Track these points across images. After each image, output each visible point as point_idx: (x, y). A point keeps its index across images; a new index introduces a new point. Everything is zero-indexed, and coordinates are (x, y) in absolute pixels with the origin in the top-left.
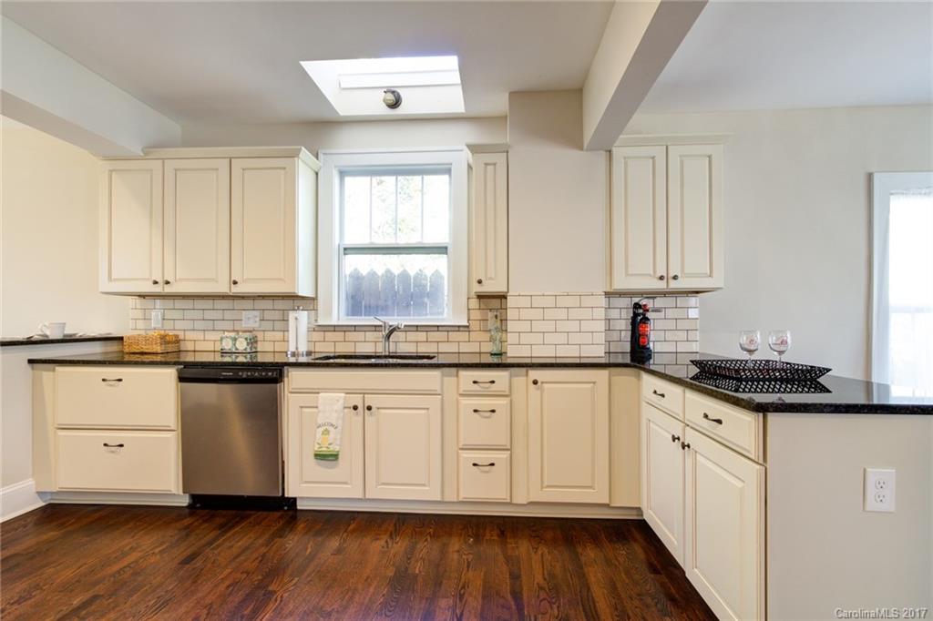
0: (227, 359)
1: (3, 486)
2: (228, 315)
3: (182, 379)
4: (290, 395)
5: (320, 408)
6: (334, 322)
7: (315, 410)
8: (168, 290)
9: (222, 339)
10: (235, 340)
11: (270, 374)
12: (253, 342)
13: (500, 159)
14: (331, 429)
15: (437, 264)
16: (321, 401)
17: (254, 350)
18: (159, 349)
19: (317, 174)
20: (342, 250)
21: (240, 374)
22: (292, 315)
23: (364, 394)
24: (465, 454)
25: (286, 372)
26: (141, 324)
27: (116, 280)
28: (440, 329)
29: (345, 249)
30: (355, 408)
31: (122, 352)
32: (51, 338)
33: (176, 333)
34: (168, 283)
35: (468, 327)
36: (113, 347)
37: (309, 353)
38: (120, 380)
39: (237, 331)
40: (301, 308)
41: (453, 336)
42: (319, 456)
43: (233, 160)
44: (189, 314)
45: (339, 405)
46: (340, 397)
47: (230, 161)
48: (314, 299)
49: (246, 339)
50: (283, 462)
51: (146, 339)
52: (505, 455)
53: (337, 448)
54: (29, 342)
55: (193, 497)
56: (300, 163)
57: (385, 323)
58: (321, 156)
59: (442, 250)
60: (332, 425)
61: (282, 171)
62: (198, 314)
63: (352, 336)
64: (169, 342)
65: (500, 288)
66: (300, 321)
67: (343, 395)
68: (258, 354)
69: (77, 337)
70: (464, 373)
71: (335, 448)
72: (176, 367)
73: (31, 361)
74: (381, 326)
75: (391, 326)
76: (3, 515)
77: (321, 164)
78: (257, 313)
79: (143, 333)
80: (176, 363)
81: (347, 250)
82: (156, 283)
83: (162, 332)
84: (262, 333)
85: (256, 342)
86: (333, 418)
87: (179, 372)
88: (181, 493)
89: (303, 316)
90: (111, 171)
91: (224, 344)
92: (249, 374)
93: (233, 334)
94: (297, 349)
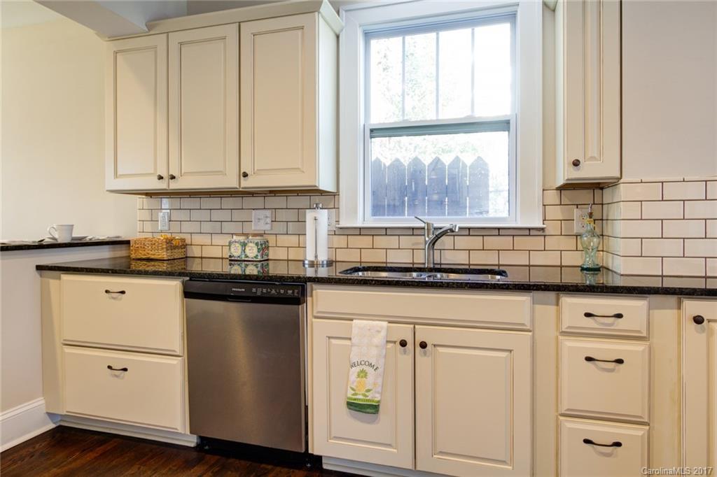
0: (237, 270)
1: (3, 410)
2: (238, 215)
3: (187, 294)
4: (314, 320)
5: (353, 340)
6: (359, 224)
7: (347, 342)
8: (174, 185)
9: (230, 243)
10: (244, 245)
11: (290, 292)
12: (264, 247)
14: (370, 370)
16: (355, 331)
17: (265, 258)
18: (164, 255)
19: (338, 37)
20: (368, 132)
21: (254, 290)
22: (310, 215)
23: (415, 324)
24: (569, 424)
25: (309, 290)
26: (148, 227)
27: (122, 176)
28: (502, 232)
29: (372, 131)
30: (403, 344)
31: (129, 257)
32: (60, 241)
33: (182, 236)
34: (173, 177)
35: (543, 229)
36: (120, 252)
37: (330, 263)
38: (123, 292)
39: (247, 235)
40: (321, 206)
41: (521, 242)
42: (353, 406)
43: (241, 24)
44: (196, 215)
45: (380, 339)
46: (382, 328)
47: (240, 26)
48: (334, 195)
49: (257, 244)
50: (306, 407)
51: (153, 243)
52: (640, 431)
53: (378, 397)
54: (40, 246)
55: (202, 438)
56: (321, 20)
57: (428, 224)
58: (343, 13)
59: (499, 125)
60: (370, 365)
61: (299, 32)
62: (205, 215)
63: (381, 241)
64: (176, 247)
65: (606, 172)
66: (319, 222)
67: (385, 324)
68: (270, 262)
69: (87, 240)
70: (568, 301)
71: (374, 397)
72: (182, 278)
73: (39, 268)
74: (424, 228)
75: (436, 229)
76: (4, 443)
77: (343, 24)
78: (268, 213)
79: (150, 236)
80: (181, 274)
81: (375, 132)
82: (161, 178)
83: (169, 236)
84: (274, 237)
85: (267, 248)
86: (373, 355)
87: (185, 285)
88: (188, 432)
89: (323, 215)
90: (116, 53)
91: (232, 250)
92: (265, 291)
93: (242, 239)
94: (316, 257)
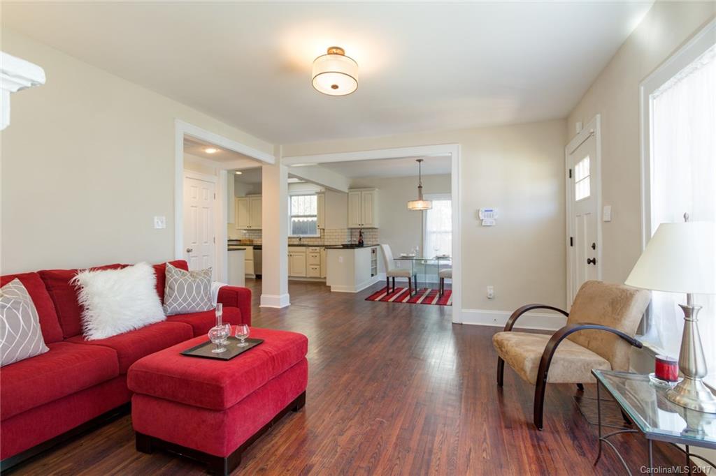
3: (254, 249)
13: (323, 195)
15: (315, 219)
24: (310, 266)
34: (250, 227)
57: (299, 237)
59: (315, 216)
65: (323, 227)
70: (311, 248)
72: (253, 246)
81: (292, 217)
